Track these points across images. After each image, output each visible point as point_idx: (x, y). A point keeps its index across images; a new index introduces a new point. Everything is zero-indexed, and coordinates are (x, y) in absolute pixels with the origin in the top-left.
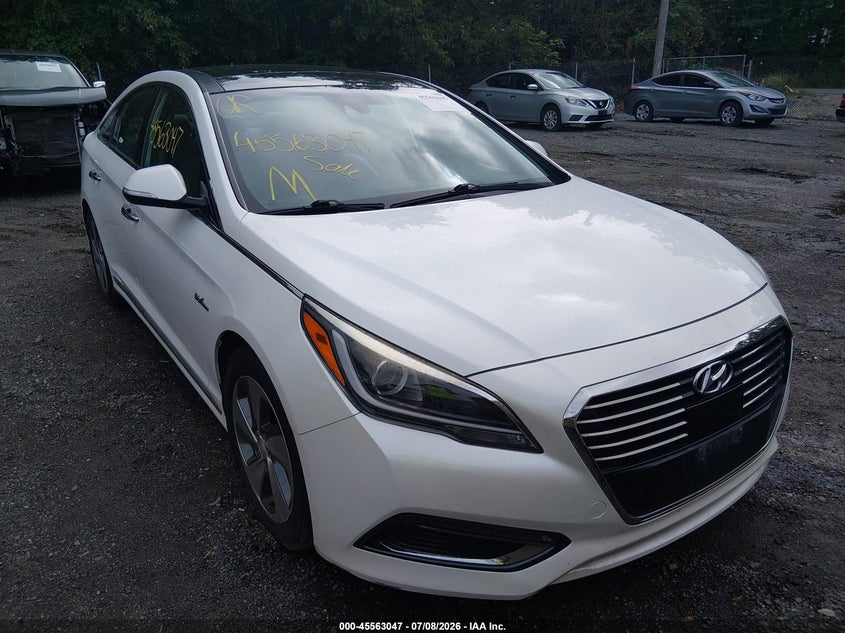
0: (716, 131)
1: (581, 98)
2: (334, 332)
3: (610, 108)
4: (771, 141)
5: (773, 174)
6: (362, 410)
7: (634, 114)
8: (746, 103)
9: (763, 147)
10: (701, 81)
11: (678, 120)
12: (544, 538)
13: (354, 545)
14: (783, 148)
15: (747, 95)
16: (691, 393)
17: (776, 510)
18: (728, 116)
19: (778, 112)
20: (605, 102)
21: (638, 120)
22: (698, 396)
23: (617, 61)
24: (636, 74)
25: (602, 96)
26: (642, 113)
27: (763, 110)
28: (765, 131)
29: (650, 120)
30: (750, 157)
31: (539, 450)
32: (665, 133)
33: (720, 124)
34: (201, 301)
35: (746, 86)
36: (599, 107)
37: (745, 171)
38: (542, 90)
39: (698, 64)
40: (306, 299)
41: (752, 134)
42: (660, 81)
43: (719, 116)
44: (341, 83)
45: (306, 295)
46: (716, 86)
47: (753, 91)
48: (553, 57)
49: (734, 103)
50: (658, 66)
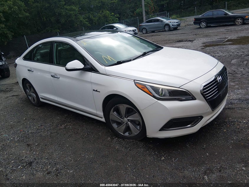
0: (165, 33)
1: (129, 30)
2: (146, 86)
3: (137, 31)
4: (180, 33)
5: (185, 41)
6: (158, 100)
7: (142, 32)
8: (171, 24)
9: (179, 35)
10: (158, 20)
11: (153, 32)
12: (199, 118)
13: (159, 131)
14: (184, 34)
15: (171, 22)
16: (217, 83)
17: (229, 109)
18: (167, 29)
19: (179, 25)
20: (135, 30)
21: (143, 34)
22: (218, 83)
23: (132, 19)
24: (139, 21)
25: (134, 28)
26: (144, 31)
27: (175, 25)
28: (177, 31)
29: (147, 33)
30: (177, 38)
31: (195, 99)
32: (152, 36)
33: (165, 31)
34: (96, 91)
35: (170, 20)
36: (134, 31)
37: (178, 41)
38: (118, 29)
39: (154, 16)
40: (135, 81)
41: (174, 32)
42: (147, 22)
43: (164, 29)
44: (110, 32)
45: (134, 80)
46: (162, 21)
47: (172, 21)
48: (116, 20)
49: (167, 25)
50: (144, 18)
